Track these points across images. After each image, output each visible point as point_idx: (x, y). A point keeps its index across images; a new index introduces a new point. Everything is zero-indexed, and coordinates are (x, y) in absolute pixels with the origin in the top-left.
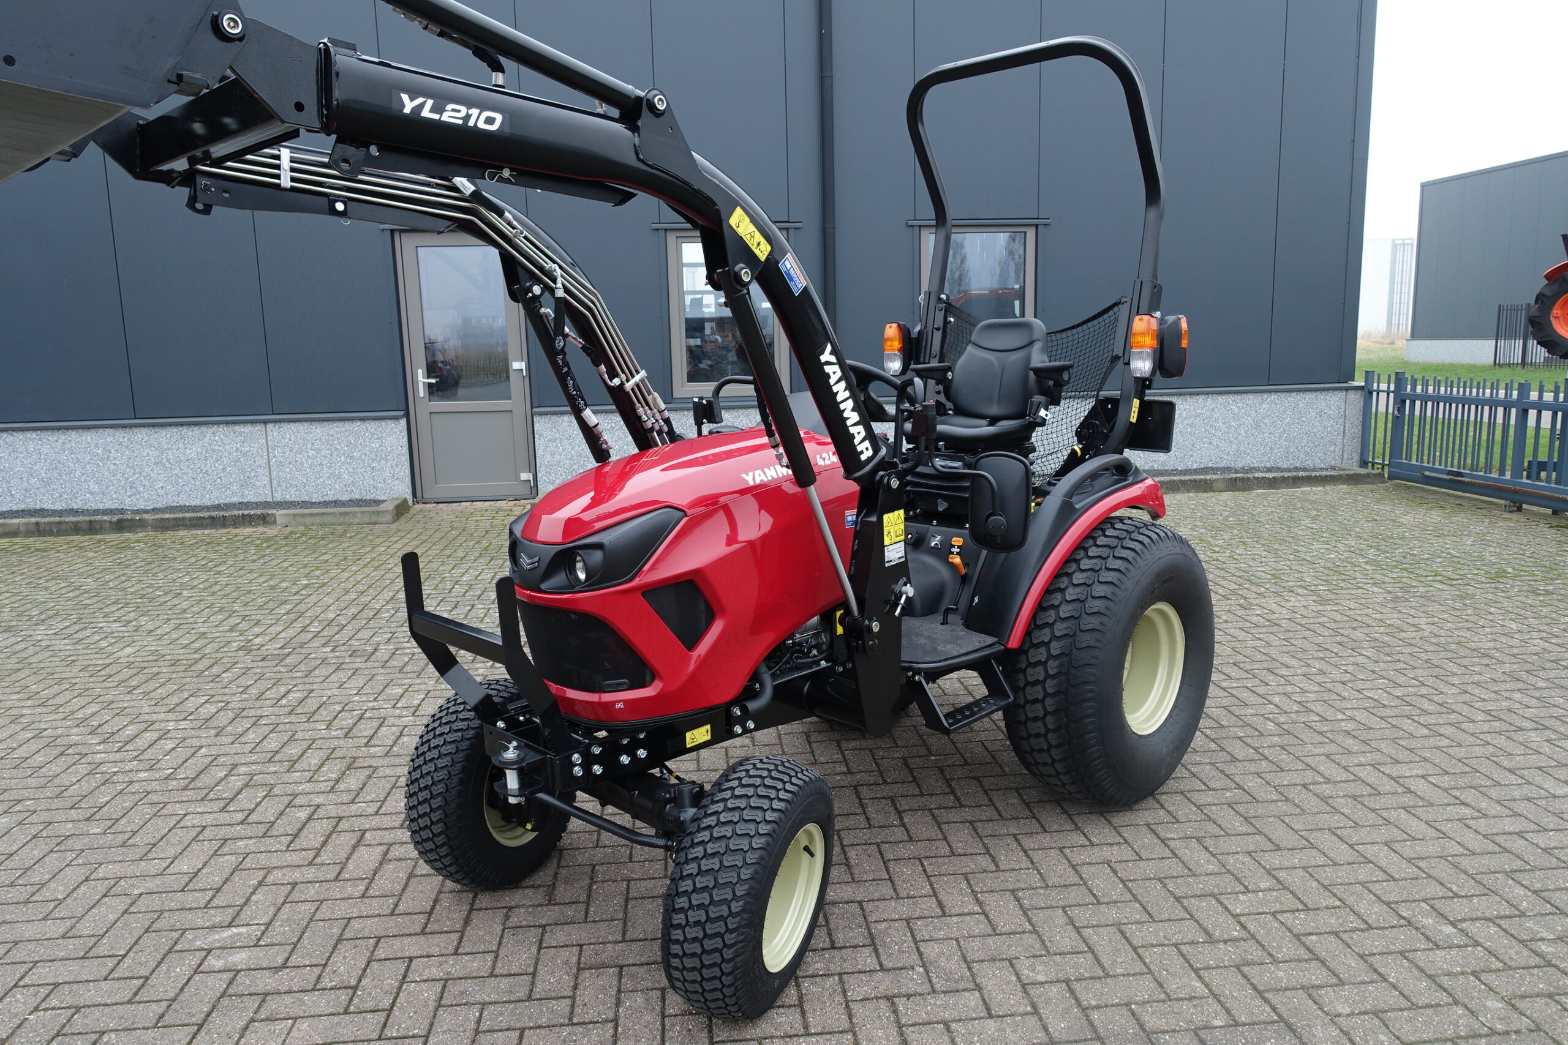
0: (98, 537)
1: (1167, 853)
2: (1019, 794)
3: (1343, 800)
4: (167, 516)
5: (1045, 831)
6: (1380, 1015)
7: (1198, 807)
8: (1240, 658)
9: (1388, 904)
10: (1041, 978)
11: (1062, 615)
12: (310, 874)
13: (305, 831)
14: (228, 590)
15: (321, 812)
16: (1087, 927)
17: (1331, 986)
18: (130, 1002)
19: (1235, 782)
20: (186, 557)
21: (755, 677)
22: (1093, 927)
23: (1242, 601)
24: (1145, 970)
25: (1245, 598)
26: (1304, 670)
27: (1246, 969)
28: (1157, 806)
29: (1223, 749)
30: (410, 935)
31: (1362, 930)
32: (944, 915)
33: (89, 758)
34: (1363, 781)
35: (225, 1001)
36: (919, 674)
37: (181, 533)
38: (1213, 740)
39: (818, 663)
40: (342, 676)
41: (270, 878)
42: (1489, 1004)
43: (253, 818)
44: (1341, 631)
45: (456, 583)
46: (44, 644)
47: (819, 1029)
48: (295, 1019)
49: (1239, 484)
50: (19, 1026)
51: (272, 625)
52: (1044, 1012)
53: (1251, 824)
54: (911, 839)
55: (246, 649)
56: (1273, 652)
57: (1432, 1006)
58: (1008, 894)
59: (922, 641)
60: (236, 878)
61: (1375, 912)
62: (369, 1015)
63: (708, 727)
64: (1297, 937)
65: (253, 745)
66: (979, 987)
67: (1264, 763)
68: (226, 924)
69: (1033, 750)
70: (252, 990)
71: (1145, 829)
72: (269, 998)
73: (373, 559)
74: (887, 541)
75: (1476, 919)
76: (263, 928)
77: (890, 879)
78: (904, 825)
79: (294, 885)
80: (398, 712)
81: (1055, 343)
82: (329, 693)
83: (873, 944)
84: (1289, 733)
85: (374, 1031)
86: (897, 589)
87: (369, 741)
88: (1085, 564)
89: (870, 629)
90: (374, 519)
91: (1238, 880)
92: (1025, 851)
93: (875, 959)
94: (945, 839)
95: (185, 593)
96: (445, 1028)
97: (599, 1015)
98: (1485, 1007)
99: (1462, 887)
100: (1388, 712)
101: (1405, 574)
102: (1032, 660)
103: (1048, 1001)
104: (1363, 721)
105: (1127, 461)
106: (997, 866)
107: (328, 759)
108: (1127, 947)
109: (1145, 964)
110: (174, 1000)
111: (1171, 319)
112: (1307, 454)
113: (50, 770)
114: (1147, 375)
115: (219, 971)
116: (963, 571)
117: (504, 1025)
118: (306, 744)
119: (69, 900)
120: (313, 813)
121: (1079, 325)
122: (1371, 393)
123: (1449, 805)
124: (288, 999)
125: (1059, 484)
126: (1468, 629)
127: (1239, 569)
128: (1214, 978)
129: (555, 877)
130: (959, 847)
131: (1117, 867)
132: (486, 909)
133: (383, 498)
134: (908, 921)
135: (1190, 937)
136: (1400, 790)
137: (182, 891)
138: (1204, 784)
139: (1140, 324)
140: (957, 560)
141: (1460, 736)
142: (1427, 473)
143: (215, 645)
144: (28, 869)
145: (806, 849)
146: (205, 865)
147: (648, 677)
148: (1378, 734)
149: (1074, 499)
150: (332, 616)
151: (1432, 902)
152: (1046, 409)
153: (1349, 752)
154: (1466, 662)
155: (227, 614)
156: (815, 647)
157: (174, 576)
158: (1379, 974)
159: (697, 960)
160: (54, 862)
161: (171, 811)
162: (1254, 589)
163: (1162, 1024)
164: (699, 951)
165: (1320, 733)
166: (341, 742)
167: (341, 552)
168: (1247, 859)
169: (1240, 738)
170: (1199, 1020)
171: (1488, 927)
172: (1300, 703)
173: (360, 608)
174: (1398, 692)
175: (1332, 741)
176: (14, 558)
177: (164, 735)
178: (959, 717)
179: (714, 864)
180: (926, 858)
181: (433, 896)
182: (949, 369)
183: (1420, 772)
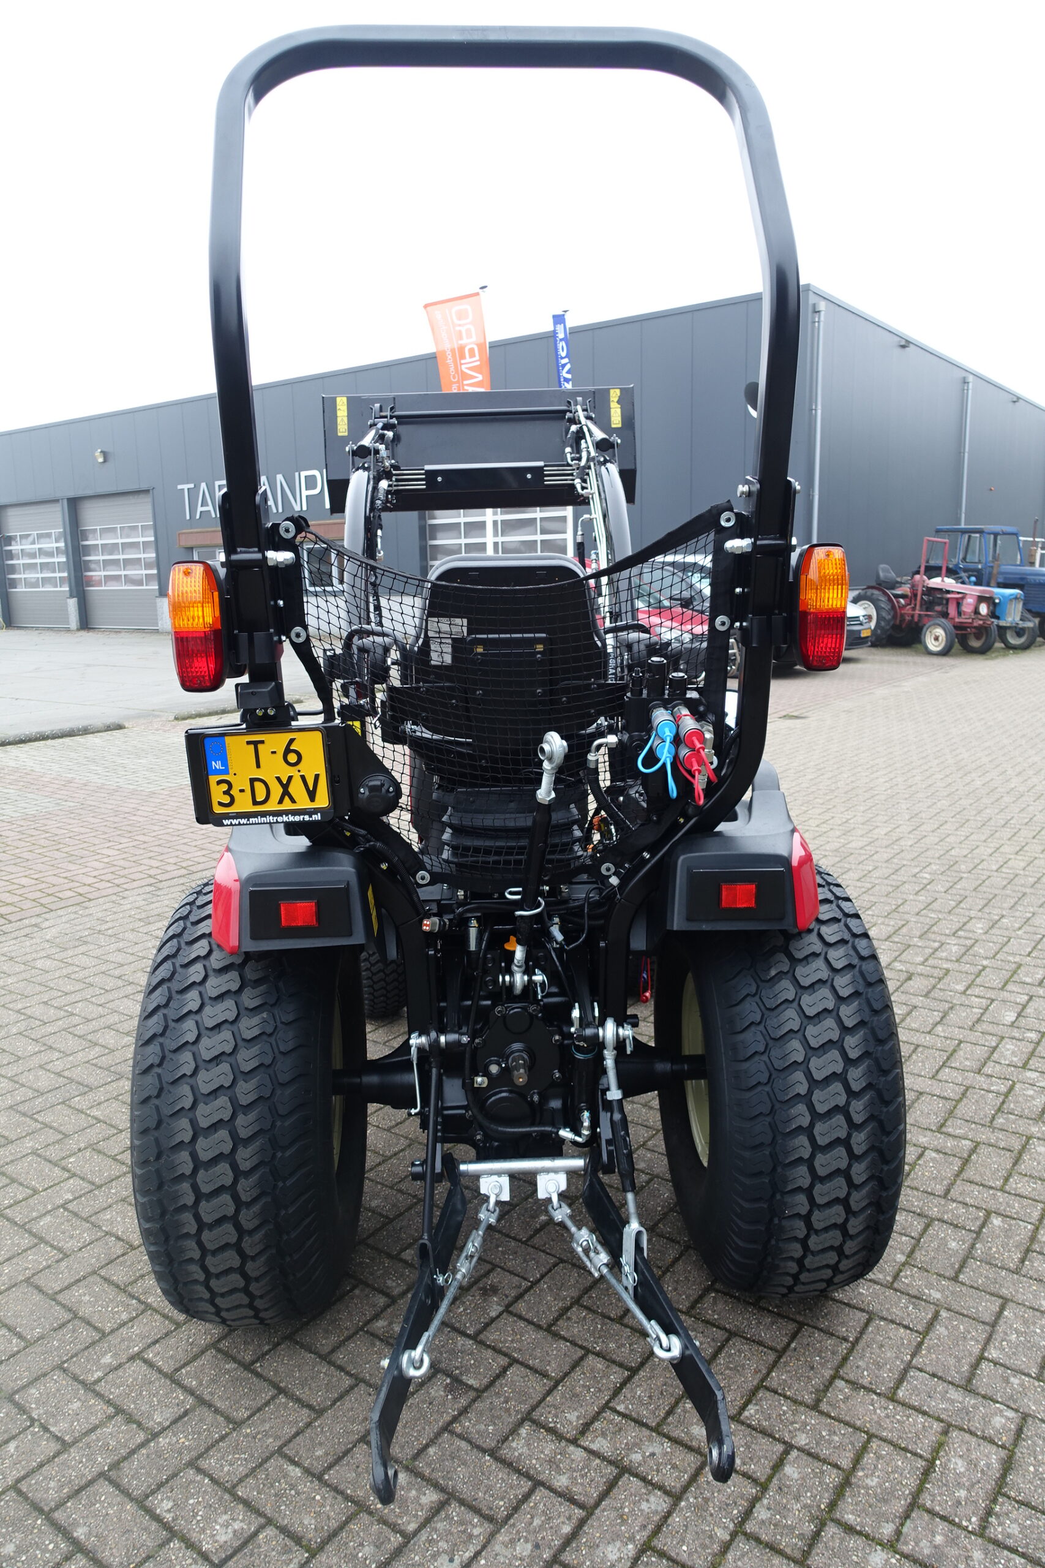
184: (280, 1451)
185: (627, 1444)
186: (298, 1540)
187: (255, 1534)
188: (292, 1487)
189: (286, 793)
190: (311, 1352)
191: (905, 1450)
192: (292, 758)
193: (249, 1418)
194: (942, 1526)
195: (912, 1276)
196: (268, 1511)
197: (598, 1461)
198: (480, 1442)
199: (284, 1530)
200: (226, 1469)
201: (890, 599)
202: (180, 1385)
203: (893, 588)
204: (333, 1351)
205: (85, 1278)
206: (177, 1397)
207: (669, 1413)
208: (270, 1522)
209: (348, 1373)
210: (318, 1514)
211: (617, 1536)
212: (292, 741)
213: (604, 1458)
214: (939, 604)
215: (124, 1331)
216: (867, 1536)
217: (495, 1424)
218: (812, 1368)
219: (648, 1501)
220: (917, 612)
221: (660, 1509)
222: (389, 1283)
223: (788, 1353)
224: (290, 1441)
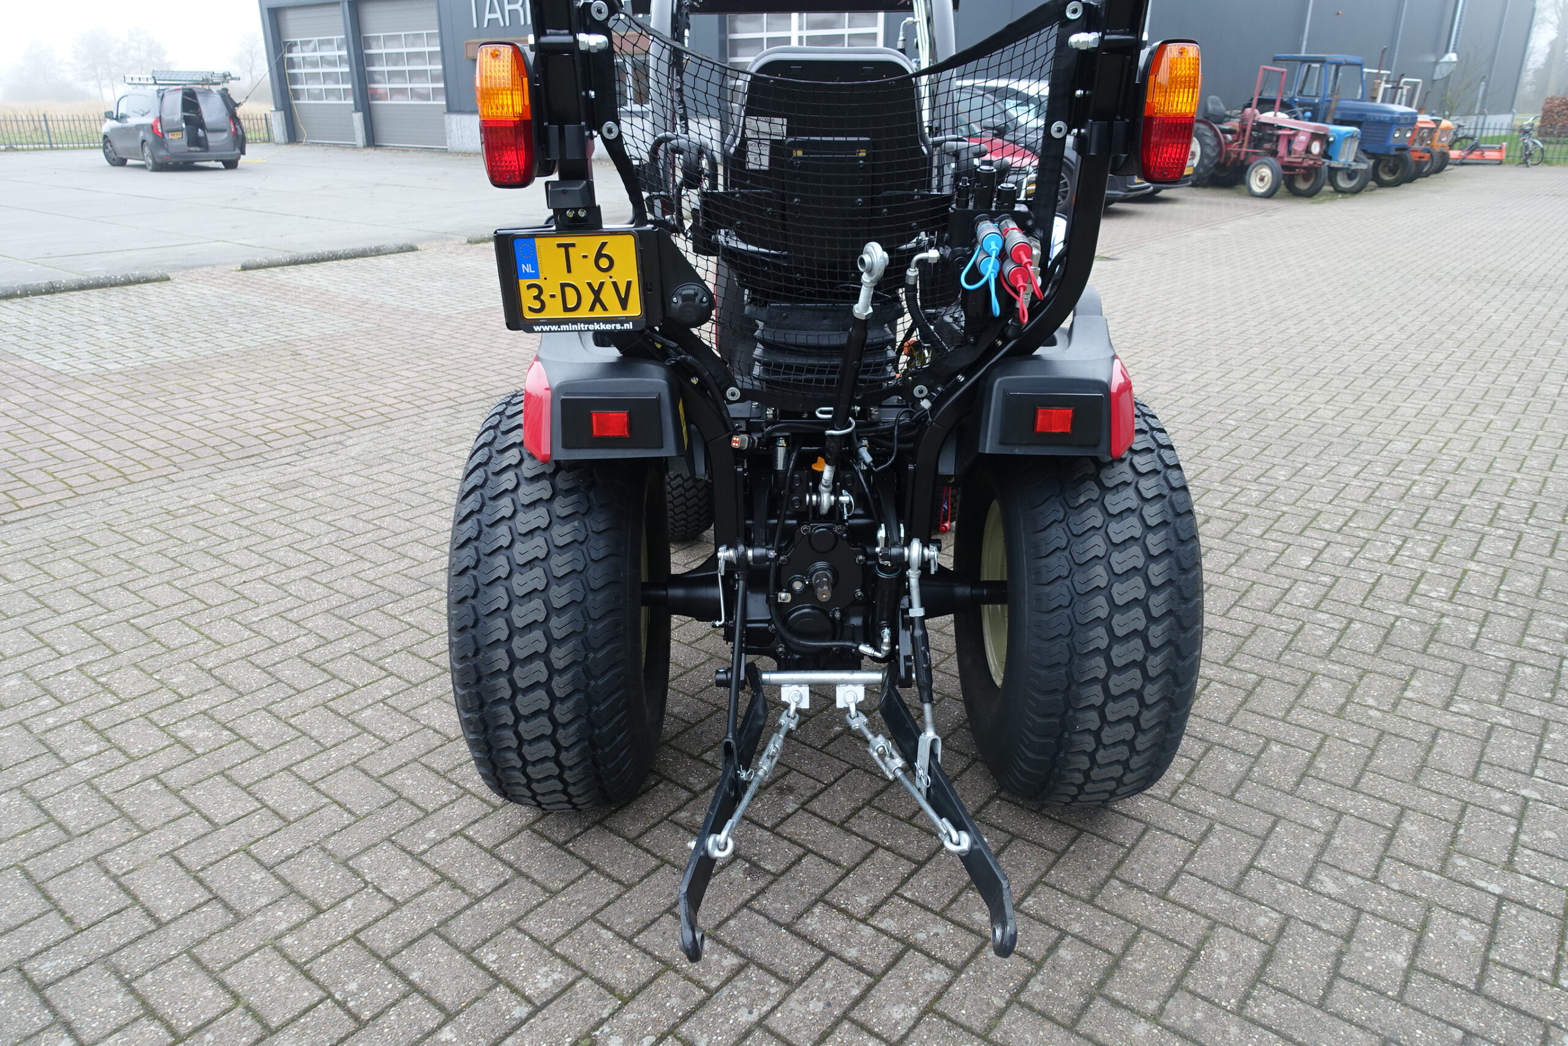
184: (593, 917)
185: (913, 925)
186: (611, 990)
187: (573, 983)
188: (605, 947)
189: (597, 300)
190: (619, 836)
191: (1173, 941)
192: (604, 262)
193: (564, 888)
194: (1202, 1005)
195: (1189, 793)
196: (584, 965)
197: (885, 938)
198: (777, 917)
199: (598, 981)
200: (544, 930)
201: (1216, 135)
202: (499, 858)
203: (1220, 122)
204: (639, 836)
205: (406, 764)
206: (497, 869)
207: (952, 901)
208: (585, 974)
209: (654, 855)
210: (629, 970)
211: (902, 1000)
212: (604, 245)
213: (891, 936)
214: (1269, 141)
215: (445, 811)
216: (1132, 1010)
217: (790, 903)
218: (1089, 868)
219: (931, 972)
220: (1244, 149)
221: (941, 979)
222: (691, 779)
223: (1066, 855)
224: (602, 909)
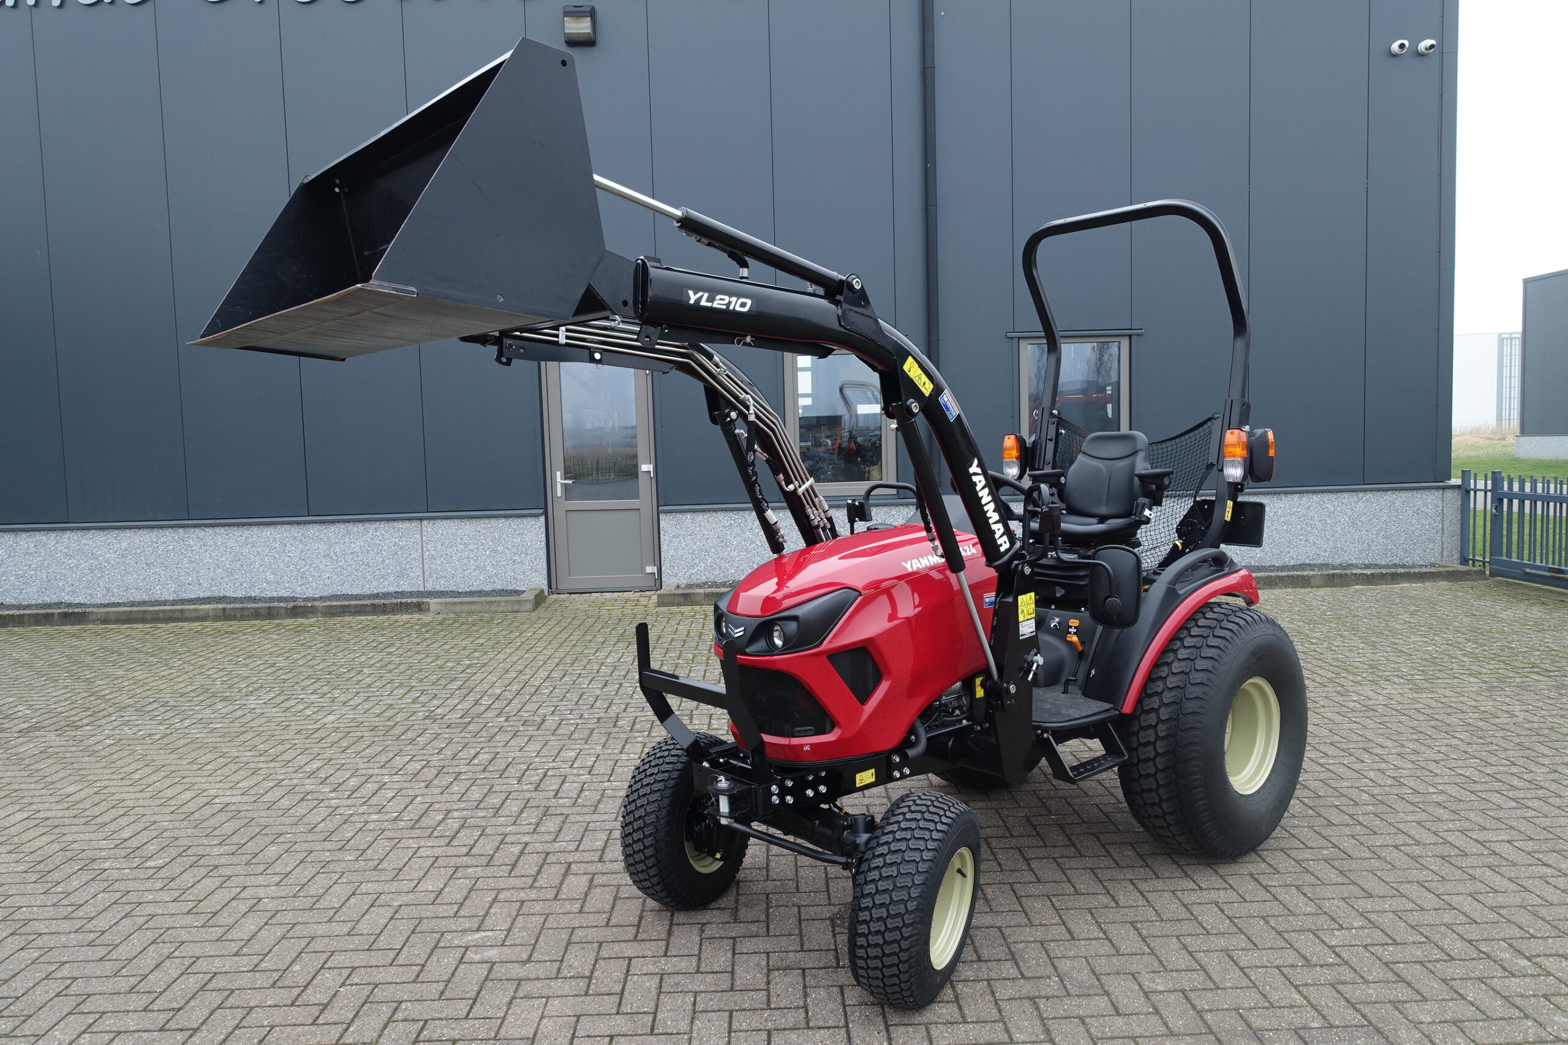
0: (276, 621)
1: (1269, 897)
2: (1133, 847)
3: (1432, 859)
4: (335, 603)
5: (1158, 877)
6: (1458, 1024)
7: (1297, 862)
8: (1336, 738)
9: (1470, 942)
10: (1160, 988)
11: (1170, 685)
12: (533, 894)
13: (520, 862)
14: (403, 668)
15: (530, 848)
16: (1199, 952)
17: (1415, 1001)
18: (414, 982)
19: (1331, 843)
20: (357, 640)
21: (912, 730)
22: (1204, 951)
23: (1339, 688)
24: (1251, 985)
25: (1342, 686)
26: (1399, 750)
27: (1340, 987)
28: (1259, 859)
29: (1320, 815)
30: (626, 941)
31: (1445, 961)
32: (1073, 939)
33: (326, 803)
34: (1451, 844)
35: (489, 984)
36: (1047, 732)
37: (347, 619)
38: (1310, 808)
39: (960, 721)
40: (522, 741)
41: (502, 897)
42: (1556, 1019)
43: (474, 851)
44: (1436, 716)
45: (602, 664)
46: (258, 711)
47: (975, 1019)
48: (548, 998)
49: (1337, 580)
50: (334, 995)
51: (448, 698)
52: (1165, 1013)
53: (1346, 876)
54: (1039, 881)
55: (430, 717)
56: (1369, 734)
57: (1505, 1019)
58: (1128, 925)
59: (1048, 706)
60: (473, 895)
61: (1457, 947)
62: (606, 997)
63: (873, 771)
64: (1386, 964)
65: (460, 795)
66: (1107, 993)
67: (1358, 828)
68: (475, 929)
69: (1146, 804)
70: (508, 976)
71: (1248, 878)
72: (523, 982)
73: (523, 643)
74: (1021, 618)
75: (1550, 955)
76: (505, 932)
77: (1024, 911)
78: (1032, 870)
79: (522, 902)
80: (575, 771)
81: (1156, 452)
82: (513, 755)
83: (1014, 959)
84: (1382, 803)
85: (612, 1008)
86: (1029, 658)
87: (556, 794)
88: (1188, 641)
89: (1008, 690)
90: (517, 607)
91: (1333, 919)
92: (1141, 893)
93: (1016, 970)
94: (1069, 881)
95: (366, 670)
96: (668, 1008)
97: (791, 1003)
98: (1552, 1020)
99: (1540, 930)
100: (1479, 787)
101: (1502, 665)
102: (1144, 724)
103: (1167, 1005)
104: (1454, 794)
105: (1223, 554)
106: (1117, 903)
107: (525, 807)
108: (1235, 967)
109: (1250, 980)
110: (449, 981)
111: (1259, 431)
112: (1405, 551)
113: (297, 812)
114: (1239, 480)
115: (479, 963)
116: (1080, 648)
117: (716, 1008)
118: (504, 796)
119: (344, 909)
120: (524, 849)
121: (1177, 437)
122: (1468, 492)
123: (1531, 865)
124: (539, 984)
125: (1164, 573)
126: (1562, 716)
127: (1337, 660)
128: (1312, 993)
129: (737, 901)
130: (1082, 888)
131: (1225, 907)
132: (684, 924)
133: (522, 588)
134: (1042, 943)
135: (1290, 961)
136: (1485, 852)
137: (432, 904)
138: (1303, 843)
139: (1233, 437)
140: (1075, 639)
141: (1546, 809)
142: (1528, 570)
143: (405, 715)
144: (304, 885)
145: (959, 871)
146: (445, 885)
147: (828, 726)
148: (1467, 806)
149: (1177, 586)
150: (498, 691)
151: (1510, 941)
152: (1150, 509)
153: (1439, 820)
154: (1557, 745)
155: (407, 689)
156: (957, 708)
157: (352, 656)
158: (1459, 994)
159: (879, 949)
160: (322, 881)
161: (406, 845)
162: (1351, 677)
163: (1267, 1024)
164: (881, 942)
165: (1411, 803)
166: (533, 794)
167: (493, 638)
168: (1341, 904)
169: (1336, 807)
170: (1298, 1022)
171: (1561, 961)
172: (1393, 778)
173: (522, 685)
174: (1489, 770)
175: (1423, 811)
176: (209, 640)
177: (382, 786)
178: (1082, 770)
179: (893, 871)
180: (1053, 895)
181: (638, 913)
182: (1062, 474)
183: (1505, 838)
